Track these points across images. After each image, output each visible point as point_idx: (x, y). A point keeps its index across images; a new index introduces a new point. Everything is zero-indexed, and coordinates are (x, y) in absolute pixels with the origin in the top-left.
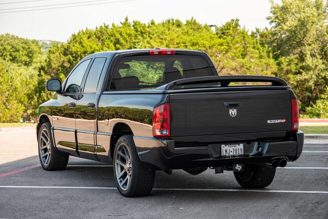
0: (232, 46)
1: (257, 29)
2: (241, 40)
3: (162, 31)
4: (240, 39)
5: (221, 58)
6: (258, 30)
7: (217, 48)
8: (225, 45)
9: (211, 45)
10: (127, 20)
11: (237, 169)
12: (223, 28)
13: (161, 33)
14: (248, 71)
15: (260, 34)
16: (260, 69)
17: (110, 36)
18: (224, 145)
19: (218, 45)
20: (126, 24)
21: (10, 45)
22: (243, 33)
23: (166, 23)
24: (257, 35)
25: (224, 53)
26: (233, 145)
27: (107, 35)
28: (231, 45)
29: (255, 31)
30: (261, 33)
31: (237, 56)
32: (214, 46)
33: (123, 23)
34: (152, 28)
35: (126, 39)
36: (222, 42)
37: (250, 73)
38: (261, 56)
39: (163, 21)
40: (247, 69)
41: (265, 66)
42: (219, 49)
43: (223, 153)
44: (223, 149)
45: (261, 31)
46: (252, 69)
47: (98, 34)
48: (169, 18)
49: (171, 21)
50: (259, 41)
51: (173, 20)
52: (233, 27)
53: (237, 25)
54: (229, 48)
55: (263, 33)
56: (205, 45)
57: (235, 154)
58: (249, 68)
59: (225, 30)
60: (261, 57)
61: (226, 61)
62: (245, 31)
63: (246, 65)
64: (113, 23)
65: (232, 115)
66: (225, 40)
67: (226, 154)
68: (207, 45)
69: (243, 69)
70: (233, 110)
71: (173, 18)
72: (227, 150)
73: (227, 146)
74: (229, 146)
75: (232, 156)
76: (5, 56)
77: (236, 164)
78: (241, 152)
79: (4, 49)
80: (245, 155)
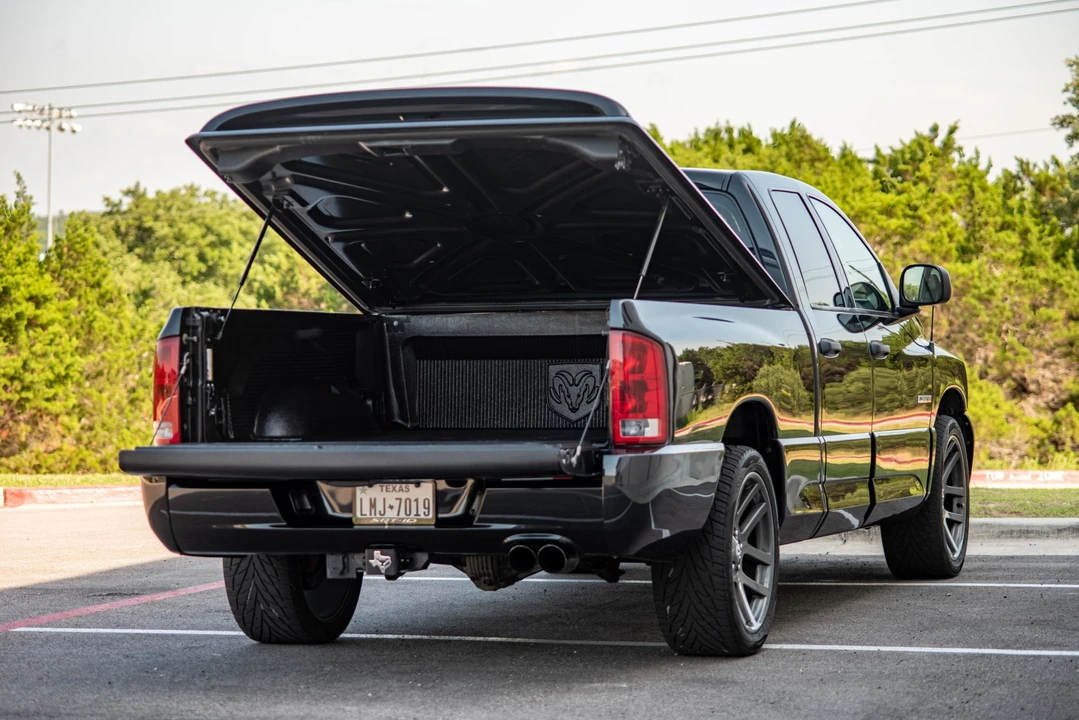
0: (928, 218)
1: (1021, 162)
2: (960, 197)
4: (957, 194)
5: (886, 257)
6: (1024, 166)
7: (875, 224)
8: (900, 213)
11: (377, 567)
12: (899, 156)
14: (982, 307)
15: (1032, 179)
16: (1027, 301)
19: (879, 214)
21: (198, 225)
22: (967, 175)
23: (706, 142)
24: (1022, 183)
25: (896, 239)
26: (398, 486)
28: (922, 212)
29: (1014, 169)
30: (1038, 175)
31: (943, 254)
32: (864, 218)
36: (892, 203)
37: (990, 312)
38: (1032, 256)
39: (696, 134)
40: (980, 299)
41: (1045, 290)
42: (882, 228)
43: (362, 512)
44: (363, 497)
45: (1036, 171)
46: (996, 301)
48: (717, 124)
49: (724, 135)
50: (1028, 205)
51: (729, 131)
52: (936, 155)
53: (948, 146)
54: (914, 225)
55: (1043, 179)
57: (402, 516)
58: (986, 296)
59: (905, 163)
60: (1029, 259)
62: (976, 166)
63: (976, 287)
66: (903, 198)
69: (964, 299)
71: (732, 125)
72: (375, 499)
73: (377, 487)
74: (384, 488)
75: (393, 521)
76: (183, 259)
77: (370, 550)
78: (426, 511)
79: (179, 238)
80: (439, 522)
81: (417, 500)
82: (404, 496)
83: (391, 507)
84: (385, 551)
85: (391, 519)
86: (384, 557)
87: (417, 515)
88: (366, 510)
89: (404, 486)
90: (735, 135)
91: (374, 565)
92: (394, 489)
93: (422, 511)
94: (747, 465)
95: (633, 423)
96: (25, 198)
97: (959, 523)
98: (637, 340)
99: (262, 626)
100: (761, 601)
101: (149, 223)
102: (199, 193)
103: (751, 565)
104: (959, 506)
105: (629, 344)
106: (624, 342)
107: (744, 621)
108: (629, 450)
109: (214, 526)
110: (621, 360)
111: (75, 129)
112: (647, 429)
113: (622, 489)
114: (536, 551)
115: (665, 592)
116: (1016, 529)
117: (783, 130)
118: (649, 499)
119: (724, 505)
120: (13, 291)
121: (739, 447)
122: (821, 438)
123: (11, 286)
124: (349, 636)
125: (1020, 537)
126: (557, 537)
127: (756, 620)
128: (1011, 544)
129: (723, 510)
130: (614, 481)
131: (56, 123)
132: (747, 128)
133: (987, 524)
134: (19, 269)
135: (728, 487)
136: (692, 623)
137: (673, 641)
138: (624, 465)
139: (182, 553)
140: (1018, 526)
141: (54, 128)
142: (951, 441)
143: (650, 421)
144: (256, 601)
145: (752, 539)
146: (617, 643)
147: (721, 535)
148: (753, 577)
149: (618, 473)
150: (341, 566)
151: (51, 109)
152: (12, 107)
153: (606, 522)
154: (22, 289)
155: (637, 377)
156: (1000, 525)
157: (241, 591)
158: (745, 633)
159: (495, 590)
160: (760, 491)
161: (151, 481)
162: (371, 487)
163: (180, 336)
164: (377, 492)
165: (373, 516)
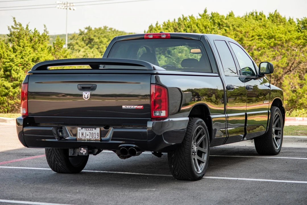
3: (239, 23)
5: (298, 52)
7: (294, 42)
8: (302, 39)
9: (288, 39)
10: (205, 11)
11: (82, 153)
12: (305, 21)
13: (238, 25)
17: (186, 27)
18: (80, 128)
19: (295, 39)
20: (204, 16)
21: (107, 38)
25: (301, 46)
26: (90, 129)
27: (184, 26)
32: (291, 40)
33: (201, 15)
34: (229, 20)
35: (202, 30)
36: (300, 36)
39: (247, 14)
43: (79, 136)
44: (80, 132)
47: (176, 26)
48: (253, 11)
49: (255, 14)
51: (256, 13)
56: (282, 39)
57: (91, 138)
61: (303, 55)
64: (192, 15)
65: (85, 98)
66: (303, 34)
68: (283, 38)
70: (86, 93)
71: (257, 11)
72: (83, 133)
73: (84, 129)
74: (86, 129)
75: (88, 139)
76: (102, 48)
77: (80, 148)
78: (98, 136)
79: (101, 42)
80: (101, 140)
81: (95, 133)
82: (91, 132)
83: (88, 135)
84: (85, 148)
85: (87, 139)
86: (84, 150)
87: (95, 138)
88: (81, 136)
89: (91, 129)
90: (258, 14)
91: (81, 152)
92: (89, 130)
93: (96, 136)
94: (198, 123)
95: (158, 112)
96: (46, 32)
97: (279, 138)
98: (159, 87)
99: (56, 168)
100: (203, 164)
101: (92, 37)
102: (108, 29)
103: (200, 153)
104: (280, 133)
105: (157, 88)
106: (155, 87)
107: (196, 170)
108: (156, 120)
109: (37, 140)
110: (155, 92)
111: (74, 9)
112: (162, 114)
113: (154, 131)
114: (128, 149)
115: (171, 161)
116: (303, 139)
117: (272, 13)
118: (162, 133)
119: (189, 136)
120: (40, 59)
121: (196, 118)
122: (226, 115)
123: (40, 57)
124: (85, 171)
125: (304, 142)
126: (134, 146)
127: (201, 170)
128: (301, 144)
129: (189, 137)
130: (151, 129)
131: (69, 7)
132: (262, 12)
133: (294, 138)
134: (42, 52)
135: (191, 130)
136: (180, 171)
137: (175, 175)
138: (154, 124)
139: (28, 147)
140: (303, 138)
141: (68, 8)
142: (276, 114)
143: (163, 111)
144: (55, 161)
145: (201, 145)
146: (162, 175)
147: (188, 145)
148: (201, 157)
149: (153, 126)
150: (73, 152)
151: (67, 3)
152: (56, 2)
153: (148, 141)
154: (43, 58)
155: (159, 98)
156: (298, 138)
157: (50, 158)
158: (196, 174)
159: (125, 159)
160: (203, 131)
161: (19, 126)
162: (82, 129)
163: (28, 83)
164: (84, 130)
165: (82, 138)
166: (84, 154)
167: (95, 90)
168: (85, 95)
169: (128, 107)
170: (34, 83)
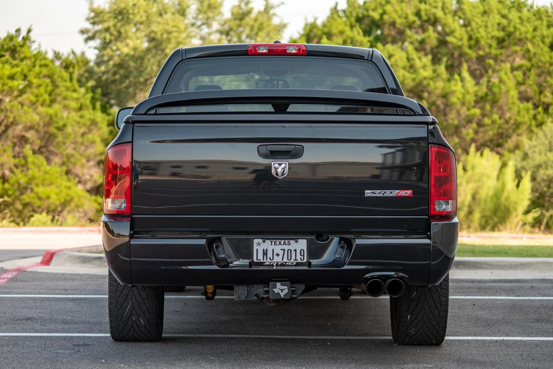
1: (55, 52)
6: (57, 55)
11: (278, 293)
16: (81, 130)
18: (260, 241)
25: (17, 94)
26: (283, 241)
31: (41, 102)
40: (58, 129)
44: (258, 247)
45: (63, 57)
46: (67, 130)
57: (285, 260)
65: (277, 174)
67: (265, 261)
70: (280, 165)
72: (267, 250)
73: (268, 242)
74: (273, 243)
75: (279, 264)
77: (274, 283)
78: (302, 257)
80: (310, 265)
81: (295, 250)
82: (286, 247)
83: (278, 255)
84: (284, 283)
85: (277, 263)
86: (283, 287)
87: (296, 260)
88: (260, 257)
89: (287, 241)
91: (276, 291)
92: (280, 243)
93: (299, 257)
109: (163, 267)
114: (385, 282)
115: (409, 307)
136: (423, 326)
144: (131, 315)
150: (246, 293)
153: (432, 263)
161: (113, 236)
162: (264, 242)
163: (132, 142)
164: (268, 245)
165: (264, 262)
166: (282, 296)
167: (301, 157)
168: (276, 168)
169: (378, 193)
170: (147, 142)
